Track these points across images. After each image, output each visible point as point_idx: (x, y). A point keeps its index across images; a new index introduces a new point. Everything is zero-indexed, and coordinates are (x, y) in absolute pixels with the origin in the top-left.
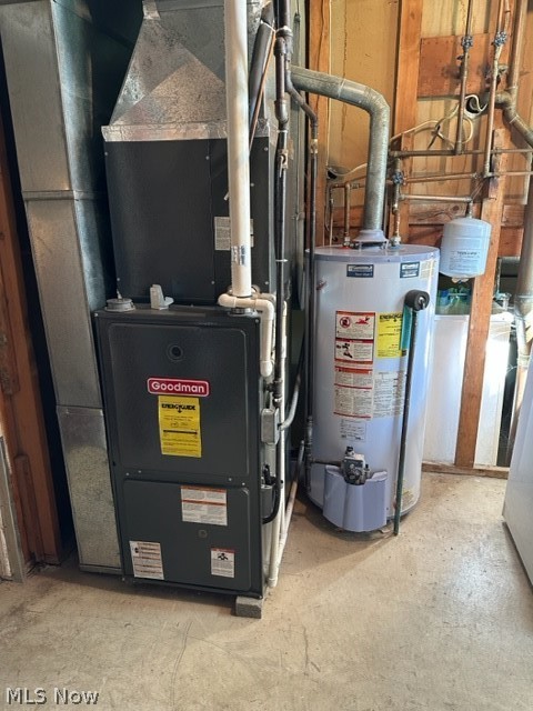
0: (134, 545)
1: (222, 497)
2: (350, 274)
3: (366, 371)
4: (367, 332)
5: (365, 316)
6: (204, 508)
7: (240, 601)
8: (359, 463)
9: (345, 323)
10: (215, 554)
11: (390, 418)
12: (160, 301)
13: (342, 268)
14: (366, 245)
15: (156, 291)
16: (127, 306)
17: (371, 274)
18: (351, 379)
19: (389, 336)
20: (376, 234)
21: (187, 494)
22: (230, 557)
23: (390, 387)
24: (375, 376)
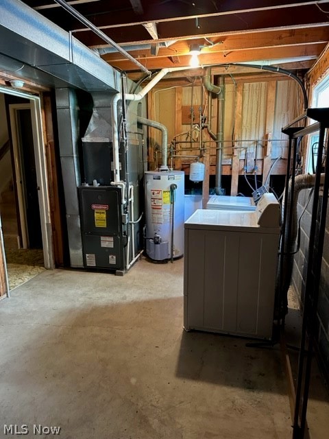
0: (87, 255)
1: (112, 239)
2: (154, 179)
3: (160, 209)
4: (160, 196)
5: (159, 192)
6: (107, 242)
7: (117, 271)
8: (158, 237)
9: (153, 194)
10: (110, 257)
11: (168, 224)
12: (96, 184)
13: (152, 177)
14: (162, 170)
15: (95, 181)
16: (87, 185)
17: (159, 179)
18: (156, 211)
19: (166, 198)
20: (165, 167)
21: (102, 238)
22: (115, 257)
23: (168, 214)
24: (163, 210)
